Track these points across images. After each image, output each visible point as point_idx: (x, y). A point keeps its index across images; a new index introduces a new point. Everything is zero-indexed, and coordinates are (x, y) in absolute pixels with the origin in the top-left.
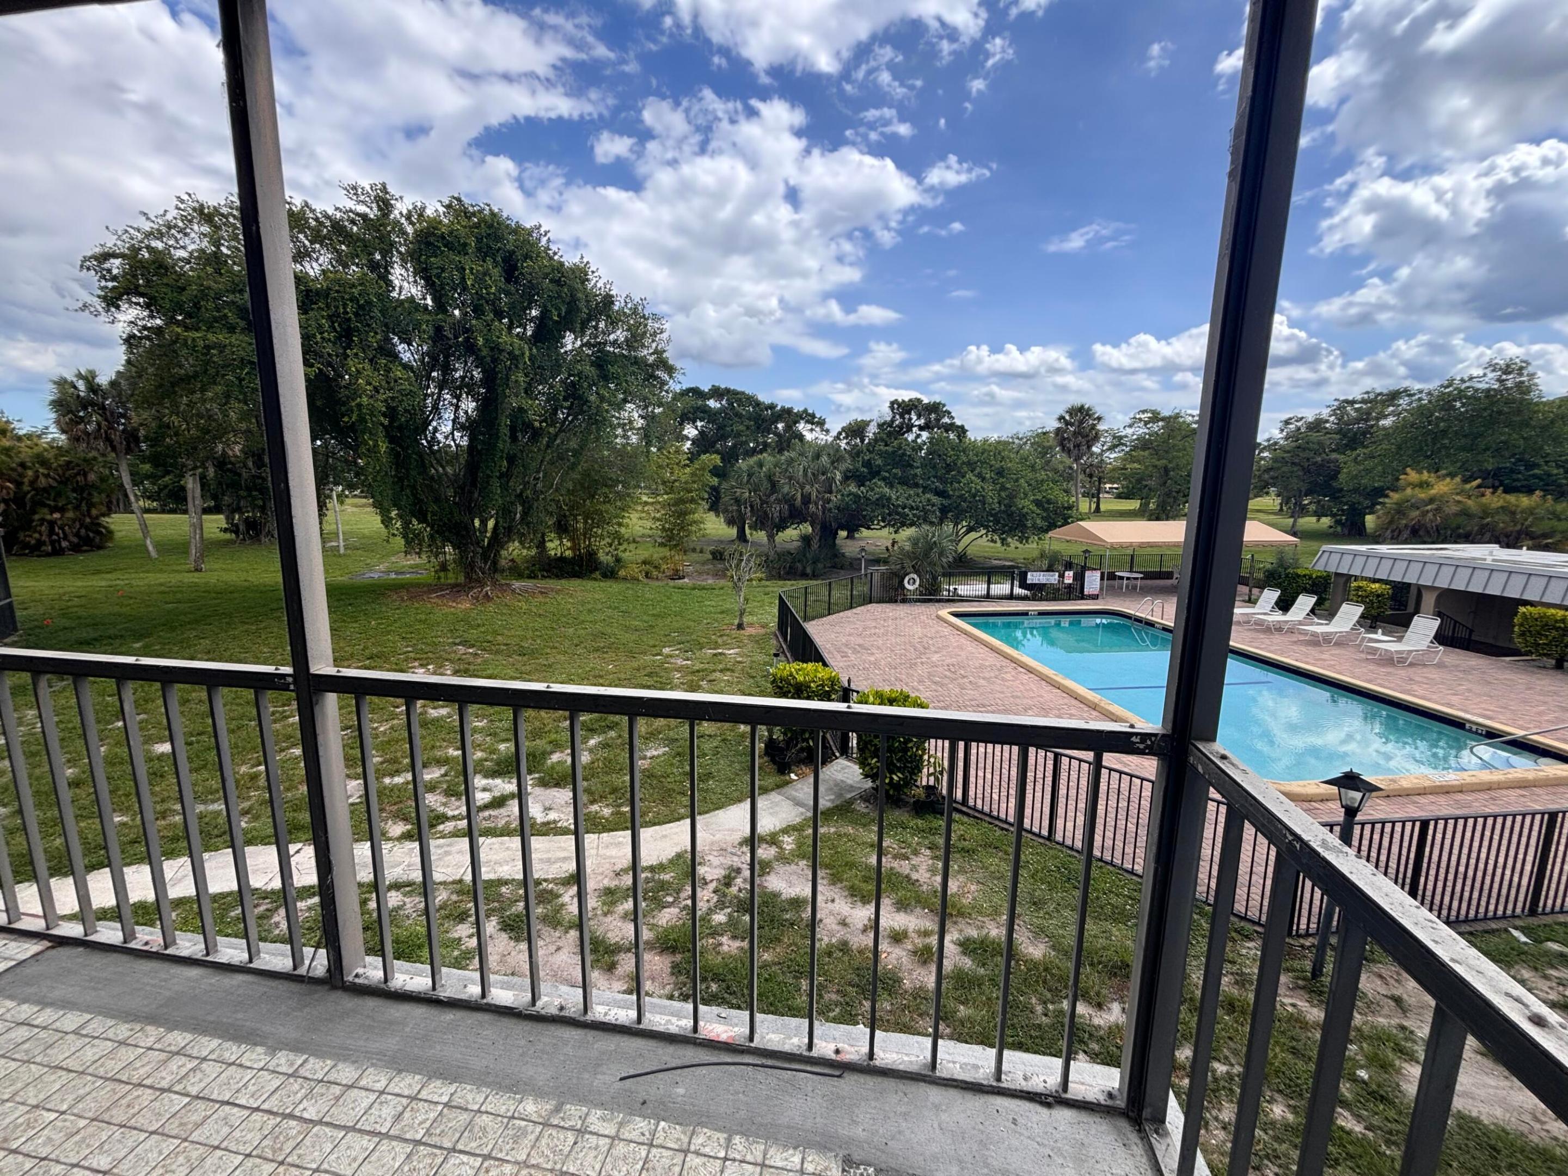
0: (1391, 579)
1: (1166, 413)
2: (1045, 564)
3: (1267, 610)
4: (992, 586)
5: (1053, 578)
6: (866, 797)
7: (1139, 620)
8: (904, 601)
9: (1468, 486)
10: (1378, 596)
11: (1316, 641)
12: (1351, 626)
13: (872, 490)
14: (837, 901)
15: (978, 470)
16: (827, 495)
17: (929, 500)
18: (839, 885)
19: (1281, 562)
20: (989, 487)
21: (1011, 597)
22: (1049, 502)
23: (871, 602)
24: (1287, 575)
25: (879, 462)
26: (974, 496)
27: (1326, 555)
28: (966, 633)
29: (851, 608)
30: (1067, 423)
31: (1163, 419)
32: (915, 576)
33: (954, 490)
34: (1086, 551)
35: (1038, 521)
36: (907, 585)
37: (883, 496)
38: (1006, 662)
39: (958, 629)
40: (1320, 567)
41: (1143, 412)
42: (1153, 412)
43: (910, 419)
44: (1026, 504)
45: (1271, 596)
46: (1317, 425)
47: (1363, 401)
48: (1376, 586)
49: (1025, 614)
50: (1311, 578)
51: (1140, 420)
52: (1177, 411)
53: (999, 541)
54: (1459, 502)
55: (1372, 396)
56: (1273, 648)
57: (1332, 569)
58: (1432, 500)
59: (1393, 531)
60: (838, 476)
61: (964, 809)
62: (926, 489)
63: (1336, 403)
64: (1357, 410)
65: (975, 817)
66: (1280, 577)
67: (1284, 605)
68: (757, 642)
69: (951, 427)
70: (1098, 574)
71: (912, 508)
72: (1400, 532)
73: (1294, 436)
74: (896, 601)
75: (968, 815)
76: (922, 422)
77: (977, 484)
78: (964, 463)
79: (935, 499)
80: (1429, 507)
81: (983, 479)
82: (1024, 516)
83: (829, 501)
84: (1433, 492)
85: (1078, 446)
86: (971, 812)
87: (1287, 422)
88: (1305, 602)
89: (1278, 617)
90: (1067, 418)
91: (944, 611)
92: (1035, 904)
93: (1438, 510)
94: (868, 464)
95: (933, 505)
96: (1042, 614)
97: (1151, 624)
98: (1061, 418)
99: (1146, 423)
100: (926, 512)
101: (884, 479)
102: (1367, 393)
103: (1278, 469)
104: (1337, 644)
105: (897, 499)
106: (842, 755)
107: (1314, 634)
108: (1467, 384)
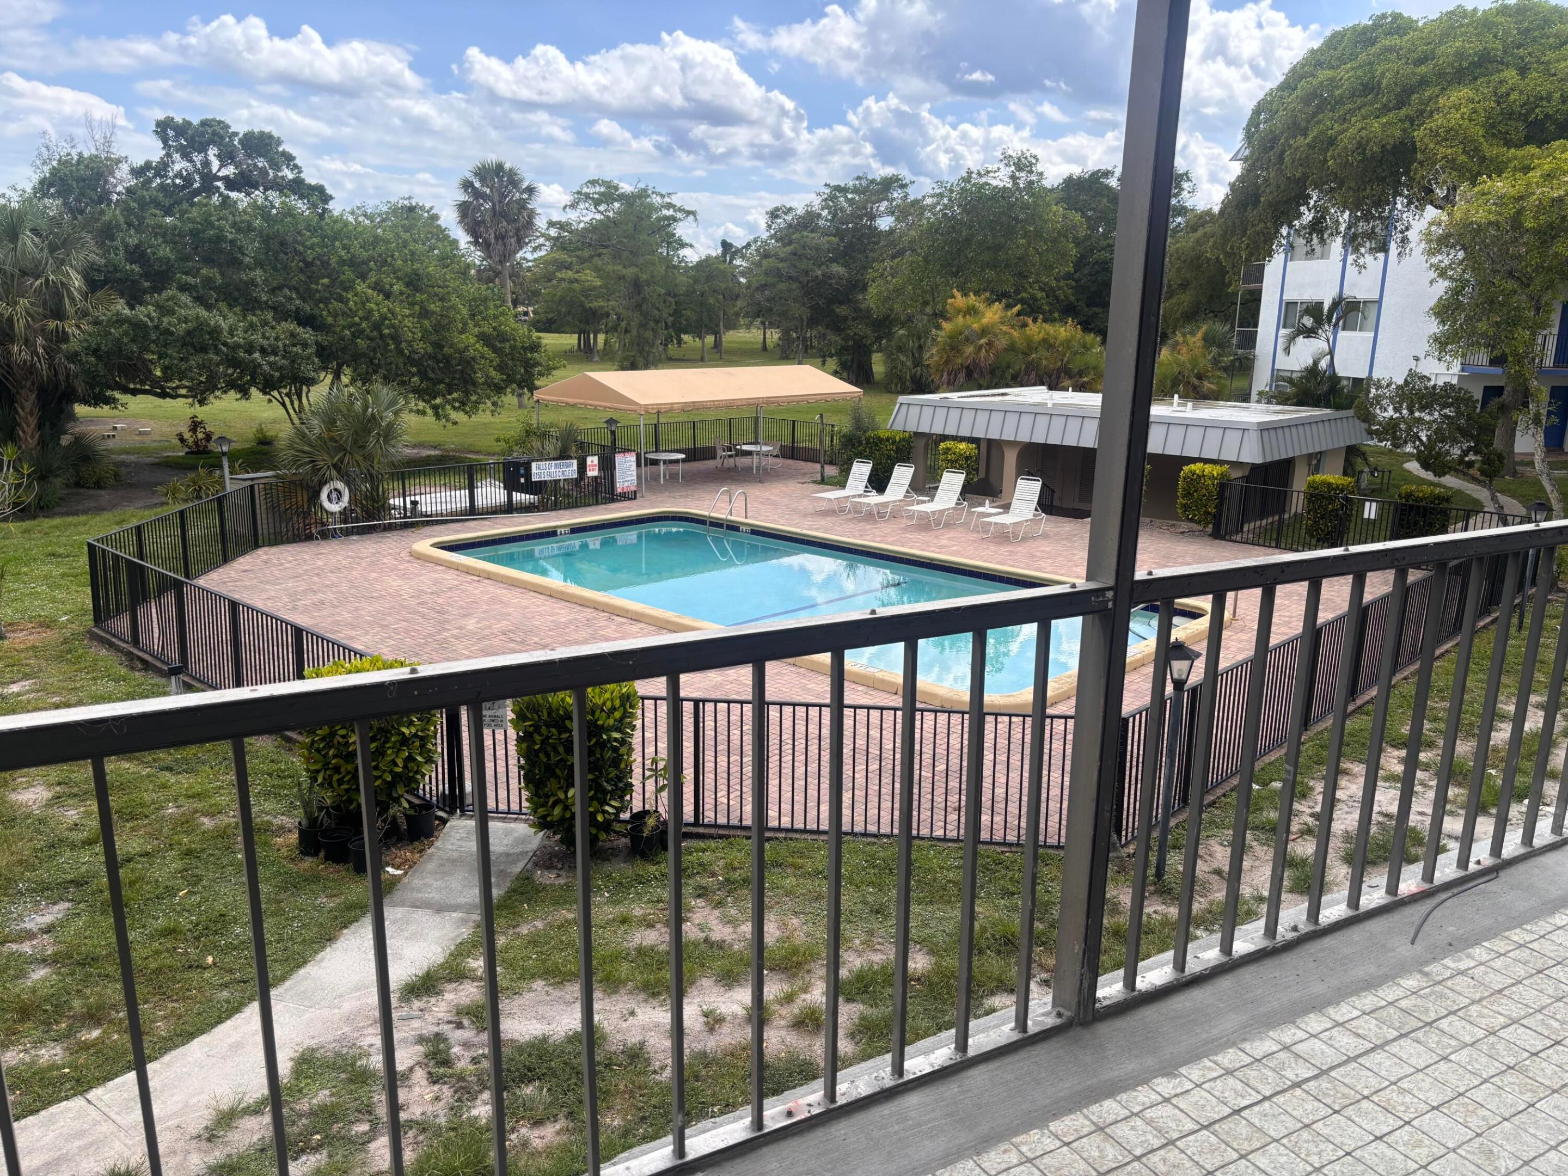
0: (975, 435)
1: (626, 188)
2: (551, 447)
3: (861, 490)
4: (478, 492)
5: (567, 470)
6: (544, 860)
7: (716, 524)
8: (325, 535)
9: (1009, 313)
10: (967, 458)
11: (926, 524)
12: (955, 501)
13: (171, 312)
14: (638, 1010)
15: (372, 277)
16: (52, 324)
17: (293, 335)
18: (622, 991)
19: (858, 422)
20: (403, 311)
21: (509, 508)
22: (502, 337)
23: (257, 546)
24: (868, 440)
25: (165, 251)
26: (377, 327)
27: (904, 408)
28: (489, 576)
29: (226, 560)
30: (477, 194)
31: (622, 197)
32: (340, 485)
33: (335, 316)
34: (611, 421)
35: (493, 373)
36: (326, 504)
37: (201, 326)
38: (589, 613)
39: (468, 571)
40: (898, 426)
41: (593, 182)
42: (608, 184)
43: (207, 163)
44: (468, 340)
45: (861, 470)
46: (808, 220)
47: (856, 190)
48: (963, 446)
49: (550, 534)
50: (894, 442)
51: (587, 196)
52: (642, 185)
53: (429, 411)
54: (1006, 333)
55: (864, 183)
56: (890, 540)
57: (912, 428)
58: (984, 332)
59: (949, 374)
60: (77, 281)
61: (701, 830)
62: (282, 314)
63: (828, 191)
64: (851, 202)
65: (721, 837)
66: (860, 443)
67: (879, 482)
68: (59, 658)
69: (298, 187)
70: (632, 458)
71: (263, 351)
72: (956, 376)
73: (784, 237)
74: (309, 538)
75: (711, 837)
76: (230, 171)
77: (378, 306)
78: (342, 262)
79: (306, 334)
80: (983, 341)
81: (388, 296)
82: (469, 363)
83: (63, 337)
84: (985, 321)
85: (501, 237)
86: (712, 831)
87: (774, 214)
88: (902, 475)
89: (874, 498)
90: (477, 185)
91: (424, 544)
92: (878, 912)
93: (990, 344)
94: (136, 254)
95: (305, 345)
96: (577, 530)
97: (733, 527)
98: (467, 185)
99: (597, 203)
100: (294, 359)
101: (183, 288)
102: (859, 178)
103: (774, 285)
104: (948, 525)
105: (231, 332)
106: (452, 812)
107: (924, 516)
108: (984, 180)
